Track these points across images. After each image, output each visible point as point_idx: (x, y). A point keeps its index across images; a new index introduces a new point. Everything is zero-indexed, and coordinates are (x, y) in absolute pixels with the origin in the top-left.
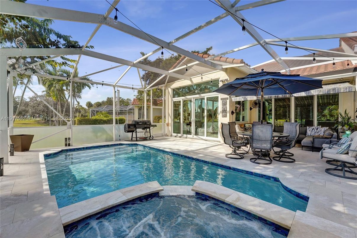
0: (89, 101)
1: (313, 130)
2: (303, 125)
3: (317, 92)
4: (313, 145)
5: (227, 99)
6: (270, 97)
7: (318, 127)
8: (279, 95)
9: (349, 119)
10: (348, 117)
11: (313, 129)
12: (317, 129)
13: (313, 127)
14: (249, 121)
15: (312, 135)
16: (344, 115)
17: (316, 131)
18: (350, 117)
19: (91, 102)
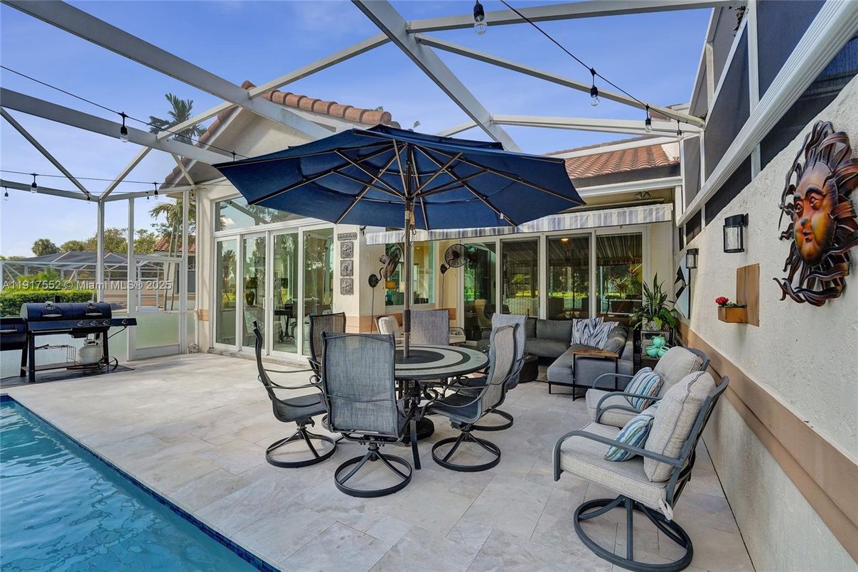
0: (44, 238)
1: (585, 328)
2: (577, 310)
3: (579, 220)
4: (574, 381)
5: (355, 236)
6: (463, 232)
7: (597, 320)
8: (486, 228)
9: (663, 299)
10: (661, 295)
11: (586, 325)
12: (596, 325)
13: (586, 321)
14: (437, 303)
15: (583, 342)
16: (651, 290)
17: (592, 332)
18: (666, 296)
19: (52, 241)
